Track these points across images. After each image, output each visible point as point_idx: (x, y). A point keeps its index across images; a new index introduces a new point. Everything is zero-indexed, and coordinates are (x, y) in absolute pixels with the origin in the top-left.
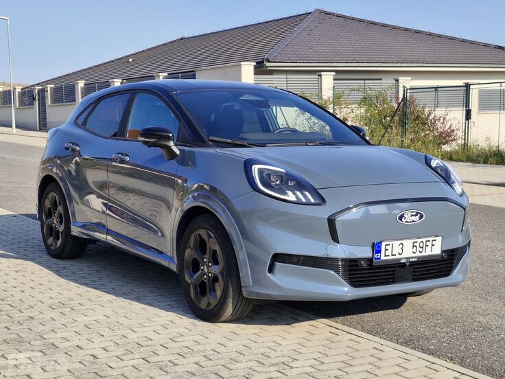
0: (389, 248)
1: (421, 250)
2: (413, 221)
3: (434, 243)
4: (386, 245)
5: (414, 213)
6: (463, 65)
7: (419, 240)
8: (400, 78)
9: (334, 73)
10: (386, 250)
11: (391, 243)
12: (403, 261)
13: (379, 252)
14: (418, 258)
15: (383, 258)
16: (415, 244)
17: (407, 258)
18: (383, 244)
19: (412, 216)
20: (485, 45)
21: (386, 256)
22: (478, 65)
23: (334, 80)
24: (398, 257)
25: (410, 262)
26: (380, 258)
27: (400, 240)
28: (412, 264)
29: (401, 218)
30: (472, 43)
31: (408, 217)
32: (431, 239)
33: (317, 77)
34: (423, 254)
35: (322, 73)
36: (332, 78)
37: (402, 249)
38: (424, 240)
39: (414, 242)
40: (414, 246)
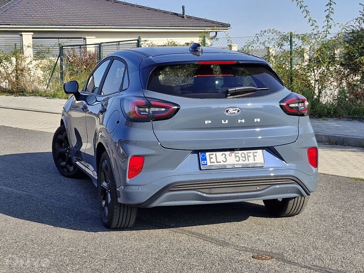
6: (144, 27)
8: (86, 37)
9: (32, 33)
20: (165, 12)
22: (155, 27)
23: (33, 38)
30: (156, 10)
33: (19, 36)
35: (23, 33)
36: (31, 37)
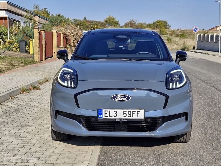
0: (108, 113)
1: (130, 116)
2: (123, 100)
3: (138, 113)
4: (105, 111)
5: (123, 96)
7: (127, 111)
10: (105, 113)
11: (108, 110)
12: (117, 120)
13: (102, 114)
14: (127, 119)
15: (104, 117)
16: (125, 112)
17: (120, 119)
18: (104, 111)
19: (121, 97)
21: (105, 116)
24: (113, 118)
25: (123, 121)
26: (102, 117)
27: (114, 109)
28: (124, 122)
29: (114, 98)
31: (119, 98)
32: (136, 111)
34: (131, 118)
37: (116, 114)
38: (131, 111)
39: (124, 111)
40: (124, 113)
